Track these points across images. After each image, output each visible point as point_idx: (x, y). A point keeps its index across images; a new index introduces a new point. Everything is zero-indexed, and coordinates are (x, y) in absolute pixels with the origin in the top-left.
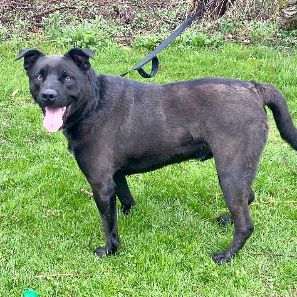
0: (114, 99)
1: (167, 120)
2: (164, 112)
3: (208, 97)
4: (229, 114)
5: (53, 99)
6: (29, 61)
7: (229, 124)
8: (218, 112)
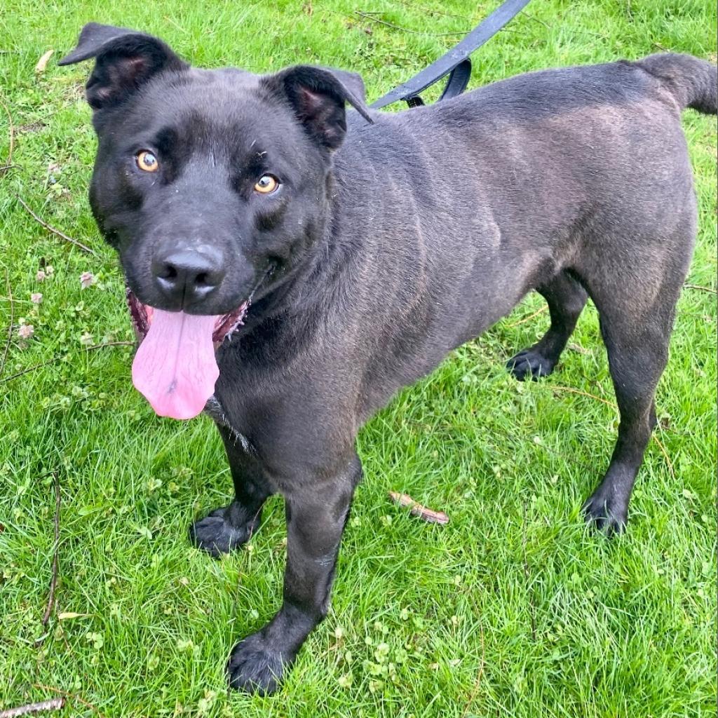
1: (504, 240)
2: (495, 221)
6: (114, 77)
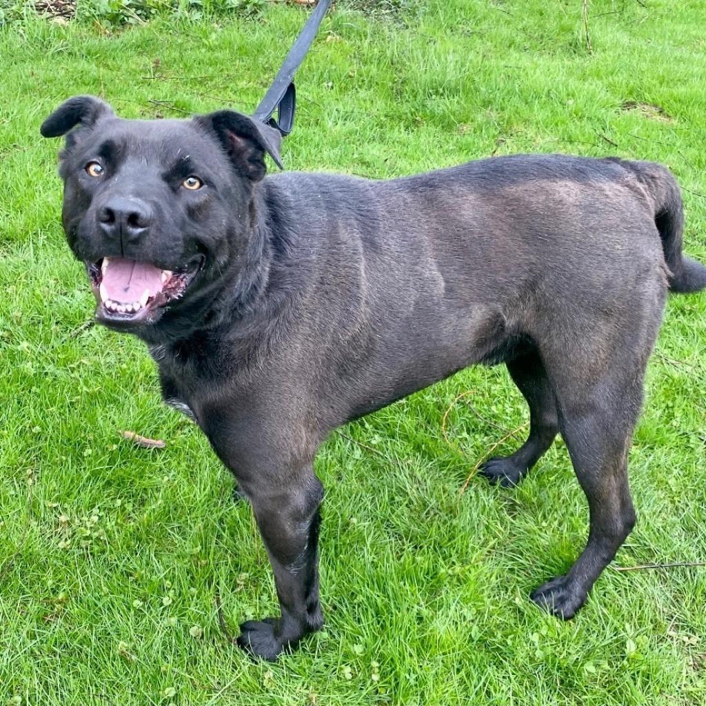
0: (314, 257)
1: (449, 290)
2: (439, 271)
3: (543, 219)
4: (599, 262)
5: (140, 230)
7: (602, 288)
8: (574, 259)
